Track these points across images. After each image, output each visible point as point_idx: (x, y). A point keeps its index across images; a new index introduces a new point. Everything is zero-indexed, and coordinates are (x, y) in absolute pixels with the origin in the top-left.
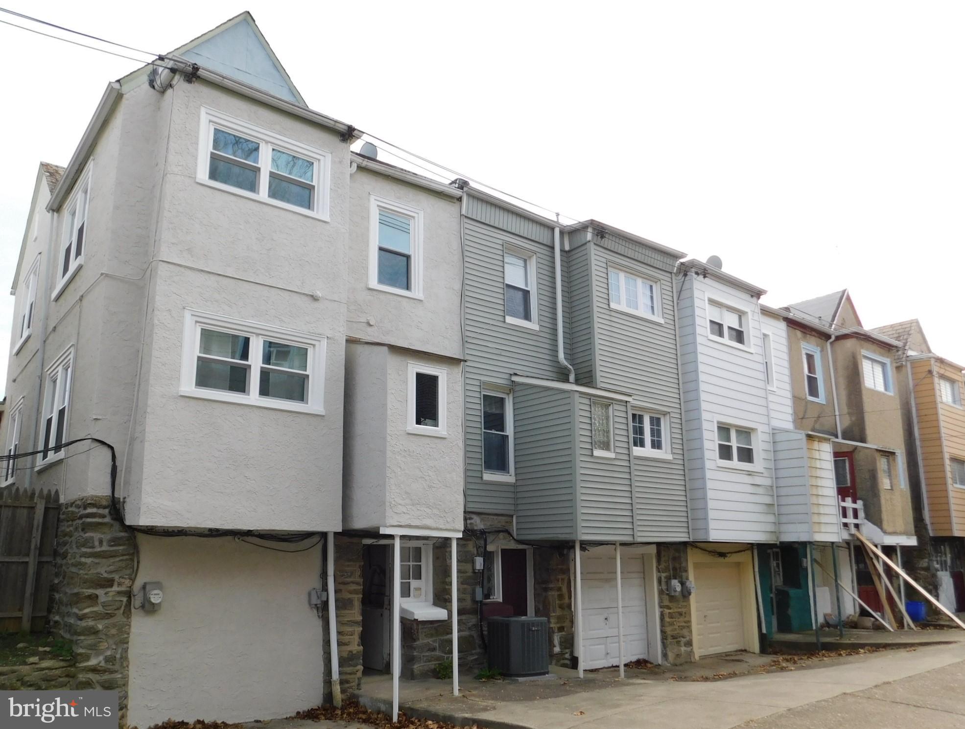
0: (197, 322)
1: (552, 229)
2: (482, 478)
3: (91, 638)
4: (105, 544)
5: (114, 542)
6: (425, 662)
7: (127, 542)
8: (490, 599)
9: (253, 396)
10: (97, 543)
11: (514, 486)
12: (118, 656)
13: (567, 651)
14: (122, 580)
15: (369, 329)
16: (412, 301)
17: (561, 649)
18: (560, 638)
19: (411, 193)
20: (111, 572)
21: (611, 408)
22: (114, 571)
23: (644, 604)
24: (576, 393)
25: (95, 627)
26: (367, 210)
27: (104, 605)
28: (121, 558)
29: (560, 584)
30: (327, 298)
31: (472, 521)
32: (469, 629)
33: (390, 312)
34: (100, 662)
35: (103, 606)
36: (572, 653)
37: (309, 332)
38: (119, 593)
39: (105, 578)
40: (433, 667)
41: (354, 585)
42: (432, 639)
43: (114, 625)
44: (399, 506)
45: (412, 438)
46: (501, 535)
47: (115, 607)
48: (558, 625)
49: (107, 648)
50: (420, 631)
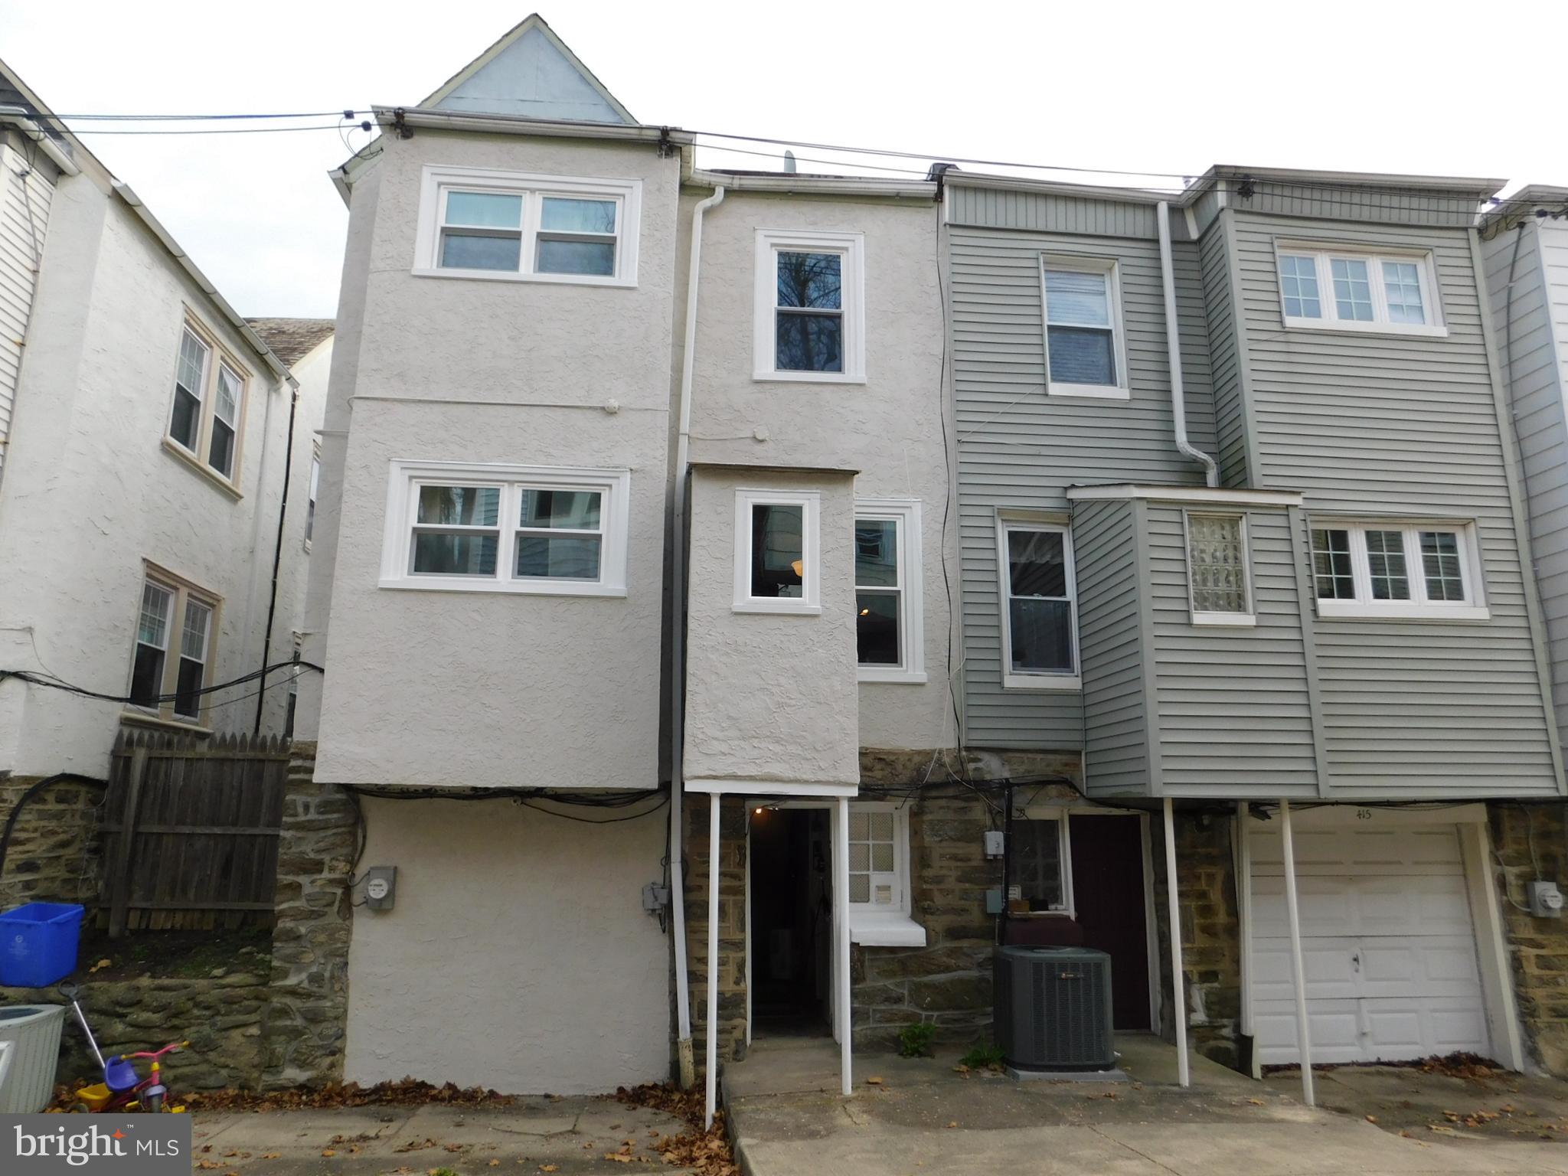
0: (411, 478)
1: (1153, 207)
2: (1001, 683)
3: (291, 945)
4: (312, 810)
5: (324, 807)
6: (880, 1022)
7: (342, 808)
8: (1047, 910)
9: (505, 576)
10: (300, 810)
11: (1082, 695)
12: (327, 974)
13: (1225, 1021)
14: (335, 863)
15: (758, 448)
16: (842, 388)
17: (1208, 1016)
18: (1206, 995)
19: (837, 211)
20: (319, 851)
21: (1243, 526)
22: (324, 850)
23: (1470, 932)
24: (1137, 502)
25: (295, 930)
26: (751, 255)
27: (310, 898)
28: (335, 831)
29: (1203, 885)
30: (633, 406)
31: (980, 765)
32: (980, 965)
33: (799, 413)
34: (301, 982)
35: (308, 900)
36: (1237, 1027)
37: (597, 466)
38: (331, 882)
39: (311, 859)
40: (897, 1031)
41: (728, 878)
42: (892, 981)
43: (324, 929)
44: (715, 742)
45: (741, 620)
46: (1052, 790)
47: (324, 902)
48: (1202, 968)
49: (314, 960)
50: (867, 963)
